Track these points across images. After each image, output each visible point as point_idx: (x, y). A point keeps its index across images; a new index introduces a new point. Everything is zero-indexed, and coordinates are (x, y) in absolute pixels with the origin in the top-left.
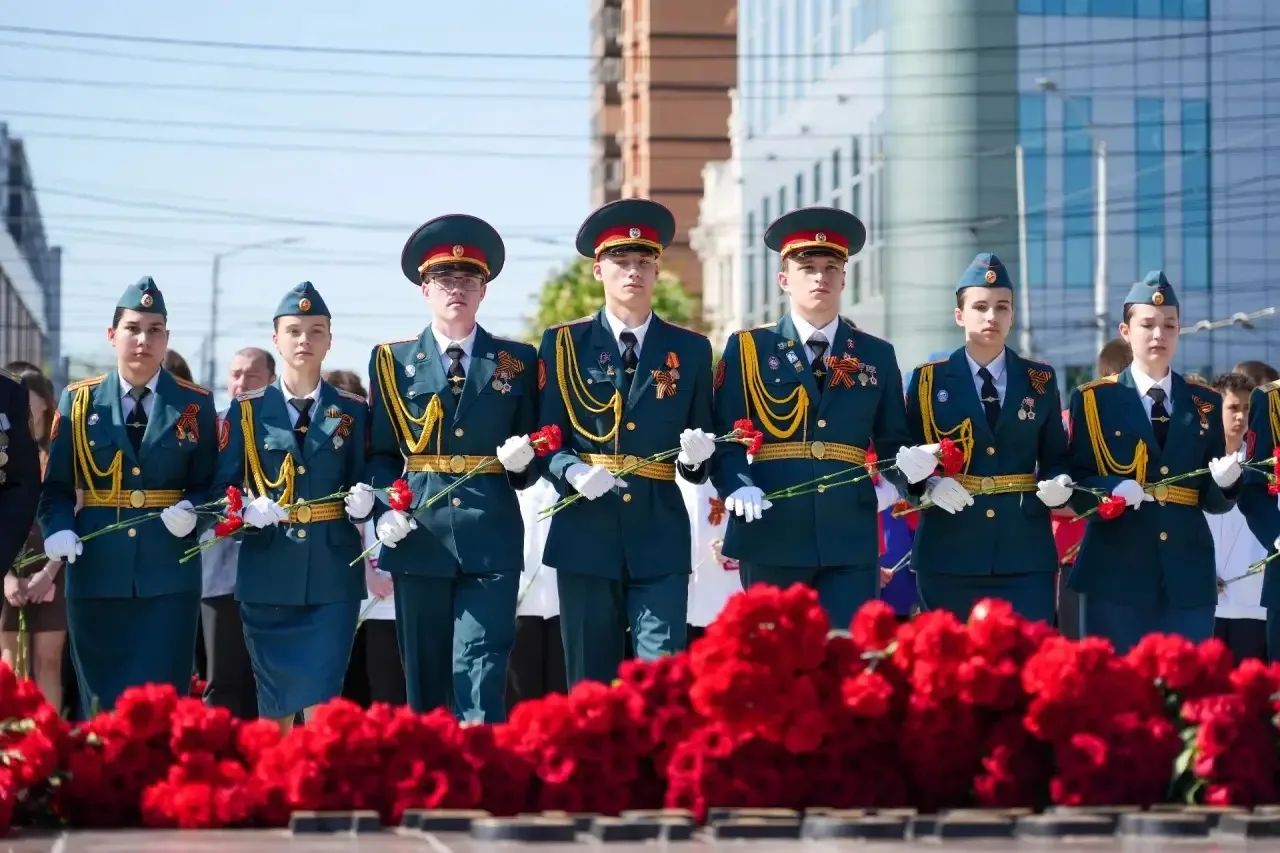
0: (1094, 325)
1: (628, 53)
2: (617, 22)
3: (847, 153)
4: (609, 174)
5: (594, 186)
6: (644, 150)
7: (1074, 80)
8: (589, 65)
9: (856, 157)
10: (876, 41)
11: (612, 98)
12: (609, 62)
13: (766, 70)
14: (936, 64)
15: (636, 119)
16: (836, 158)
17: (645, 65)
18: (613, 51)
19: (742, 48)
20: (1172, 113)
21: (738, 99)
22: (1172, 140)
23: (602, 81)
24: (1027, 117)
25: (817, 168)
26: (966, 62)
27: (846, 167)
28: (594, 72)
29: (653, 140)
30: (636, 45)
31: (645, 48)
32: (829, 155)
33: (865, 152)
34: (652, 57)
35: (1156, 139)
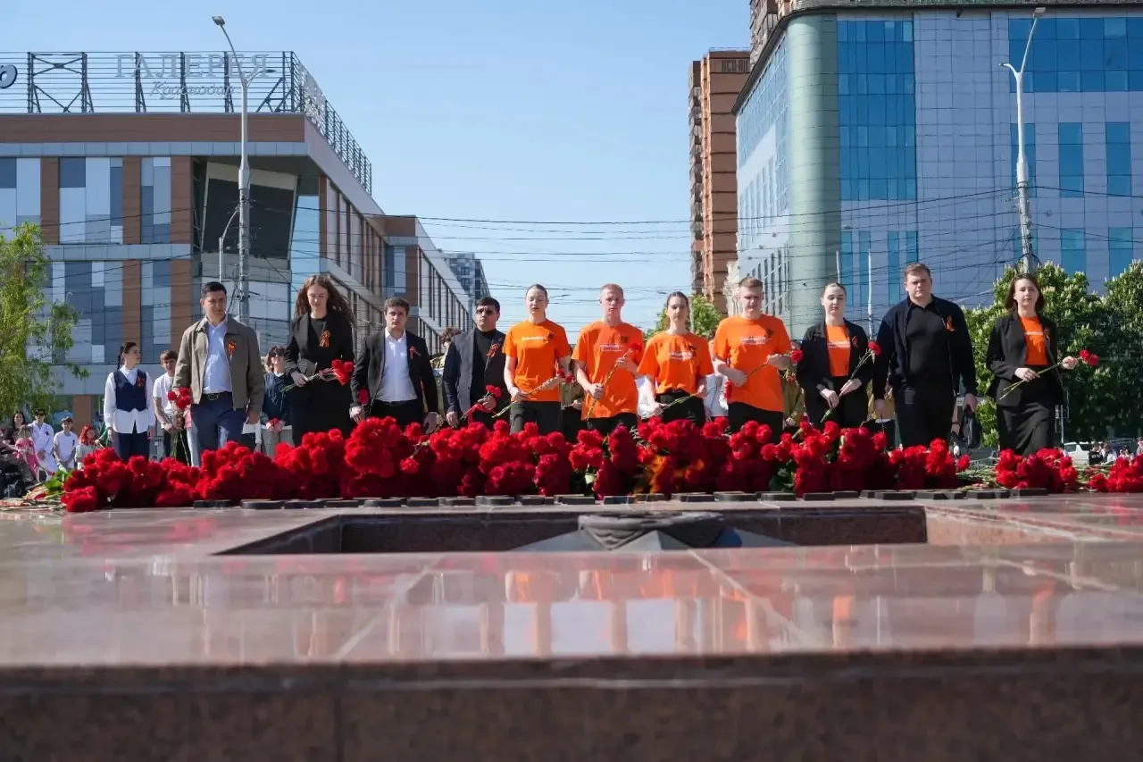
0: (868, 320)
1: (704, 219)
2: (700, 208)
3: (776, 255)
4: (698, 267)
5: (692, 272)
6: (711, 257)
7: (864, 223)
8: (690, 224)
9: (780, 256)
10: (787, 212)
11: (699, 236)
12: (697, 223)
13: (747, 223)
14: (810, 218)
15: (708, 245)
16: (773, 258)
17: (711, 224)
18: (699, 219)
19: (739, 216)
20: (902, 235)
21: (739, 236)
22: (903, 247)
23: (695, 231)
24: (844, 238)
25: (766, 261)
26: (820, 218)
27: (776, 261)
28: (691, 228)
29: (714, 252)
30: (707, 216)
31: (710, 218)
32: (770, 256)
33: (783, 255)
34: (713, 221)
35: (896, 246)
